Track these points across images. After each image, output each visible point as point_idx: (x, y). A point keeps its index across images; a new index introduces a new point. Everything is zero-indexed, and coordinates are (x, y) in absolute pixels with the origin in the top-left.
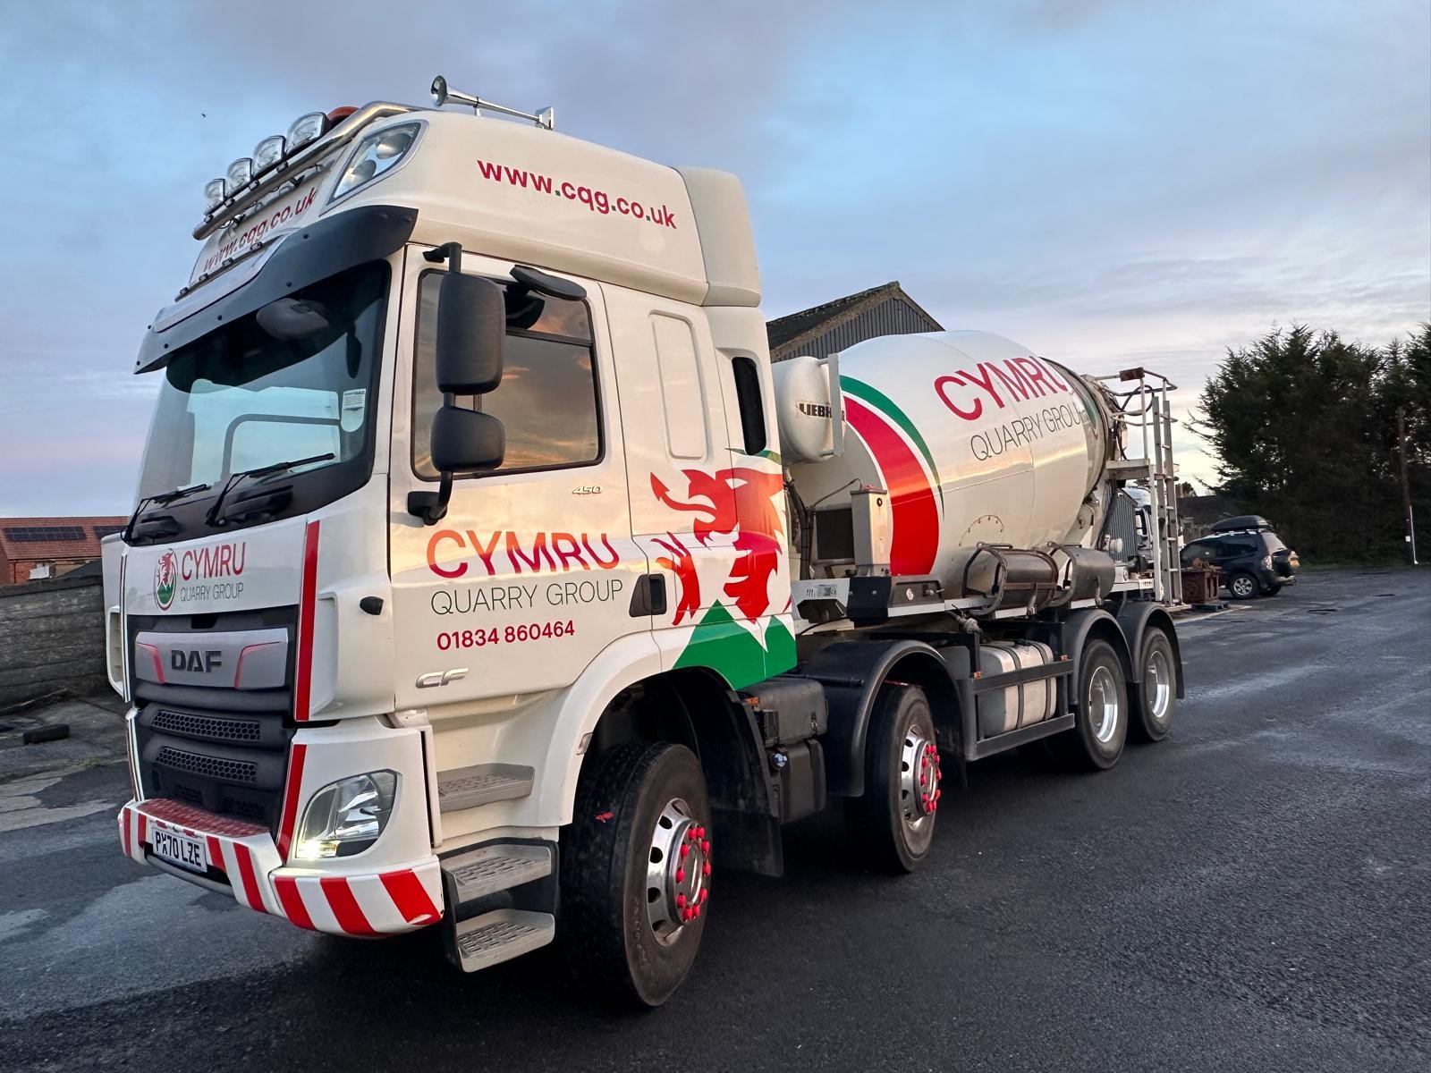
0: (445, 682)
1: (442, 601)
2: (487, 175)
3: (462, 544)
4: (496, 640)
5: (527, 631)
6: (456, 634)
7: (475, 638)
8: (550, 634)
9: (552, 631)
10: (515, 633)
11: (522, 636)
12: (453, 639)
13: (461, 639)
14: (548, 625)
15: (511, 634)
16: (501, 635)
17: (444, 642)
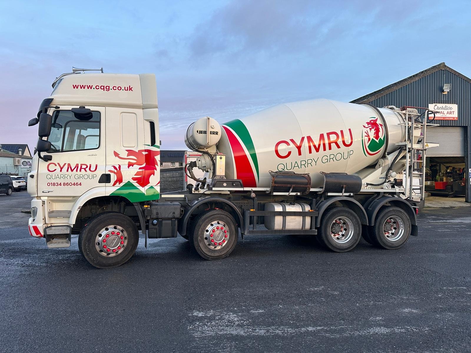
0: (48, 192)
1: (49, 176)
2: (74, 88)
3: (56, 165)
4: (61, 185)
5: (69, 184)
6: (51, 183)
7: (56, 184)
8: (75, 185)
9: (75, 184)
10: (66, 184)
11: (67, 185)
12: (51, 184)
13: (53, 184)
14: (74, 183)
15: (64, 184)
16: (62, 184)
17: (49, 184)
